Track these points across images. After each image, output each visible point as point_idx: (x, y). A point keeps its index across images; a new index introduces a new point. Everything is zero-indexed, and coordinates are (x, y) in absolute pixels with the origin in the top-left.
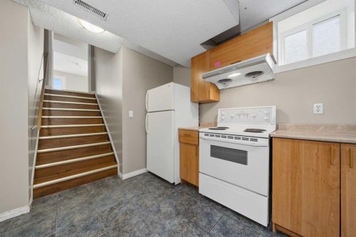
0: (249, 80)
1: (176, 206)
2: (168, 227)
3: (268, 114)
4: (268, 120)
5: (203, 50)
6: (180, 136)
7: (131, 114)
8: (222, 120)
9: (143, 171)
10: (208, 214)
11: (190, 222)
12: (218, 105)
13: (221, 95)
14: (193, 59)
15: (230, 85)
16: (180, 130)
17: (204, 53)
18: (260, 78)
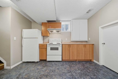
0: (57, 33)
1: (42, 66)
2: (44, 70)
3: (60, 40)
4: (60, 41)
5: (47, 22)
6: (39, 46)
7: (15, 38)
8: (51, 41)
9: (21, 62)
10: (51, 64)
11: (48, 67)
12: (49, 37)
13: (50, 35)
14: (42, 23)
15: (53, 33)
16: (39, 44)
17: (46, 23)
18: (59, 33)
